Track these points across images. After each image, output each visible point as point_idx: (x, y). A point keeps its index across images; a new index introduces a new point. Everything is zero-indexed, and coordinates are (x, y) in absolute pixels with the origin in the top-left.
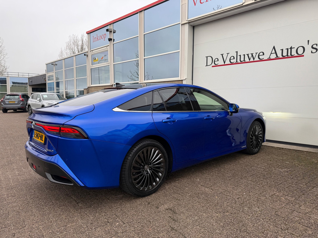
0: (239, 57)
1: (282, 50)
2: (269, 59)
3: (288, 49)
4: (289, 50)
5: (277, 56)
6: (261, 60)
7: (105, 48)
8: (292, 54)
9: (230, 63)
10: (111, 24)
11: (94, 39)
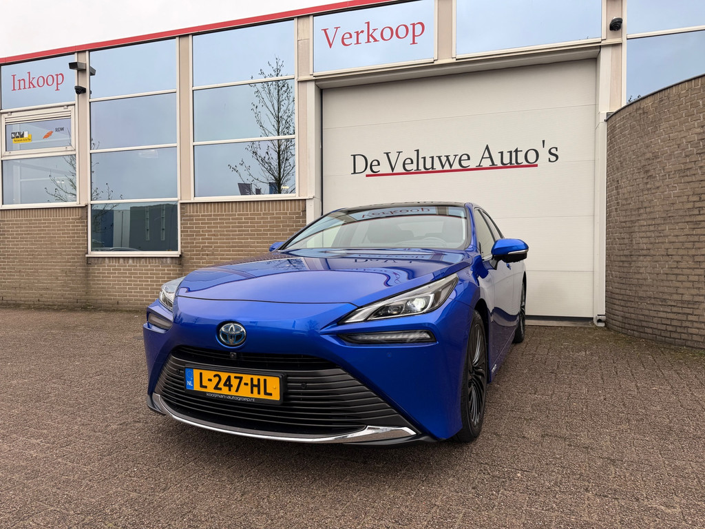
0: (421, 161)
1: (502, 153)
2: (479, 168)
3: (511, 152)
4: (514, 154)
5: (493, 164)
6: (465, 169)
7: (61, 109)
8: (519, 162)
9: (405, 171)
10: (85, 51)
11: (17, 83)
